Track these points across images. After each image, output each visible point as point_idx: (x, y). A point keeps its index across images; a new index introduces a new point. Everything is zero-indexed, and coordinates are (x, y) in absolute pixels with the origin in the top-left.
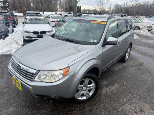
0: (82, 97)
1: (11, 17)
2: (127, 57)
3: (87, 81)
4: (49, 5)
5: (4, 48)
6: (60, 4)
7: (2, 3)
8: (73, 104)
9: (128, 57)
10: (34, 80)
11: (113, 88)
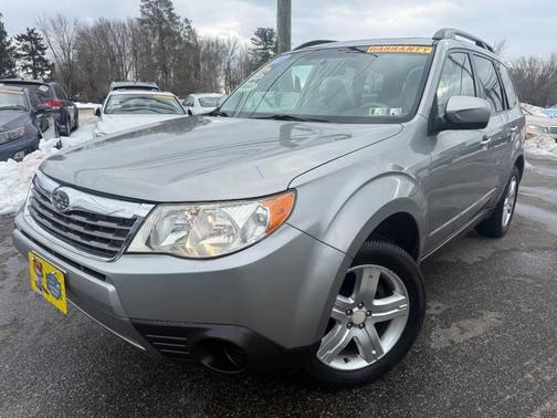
0: (346, 361)
1: (56, 99)
2: (506, 217)
3: (370, 276)
4: (189, 76)
5: (16, 190)
6: (228, 71)
7: (30, 71)
8: (303, 392)
9: (509, 215)
10: (129, 250)
11: (478, 327)
